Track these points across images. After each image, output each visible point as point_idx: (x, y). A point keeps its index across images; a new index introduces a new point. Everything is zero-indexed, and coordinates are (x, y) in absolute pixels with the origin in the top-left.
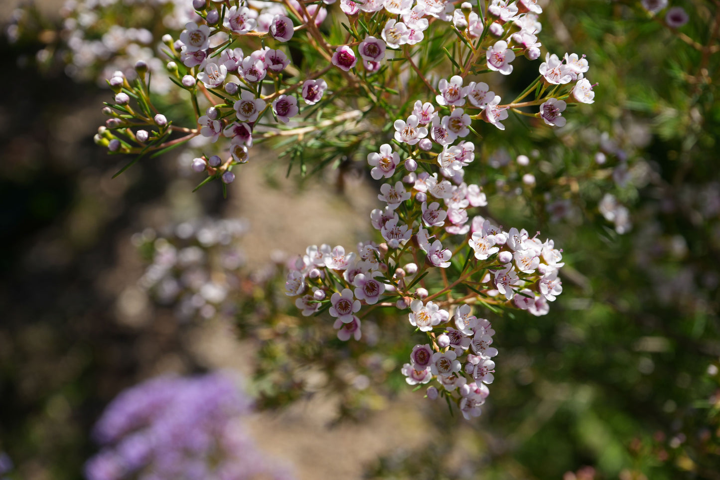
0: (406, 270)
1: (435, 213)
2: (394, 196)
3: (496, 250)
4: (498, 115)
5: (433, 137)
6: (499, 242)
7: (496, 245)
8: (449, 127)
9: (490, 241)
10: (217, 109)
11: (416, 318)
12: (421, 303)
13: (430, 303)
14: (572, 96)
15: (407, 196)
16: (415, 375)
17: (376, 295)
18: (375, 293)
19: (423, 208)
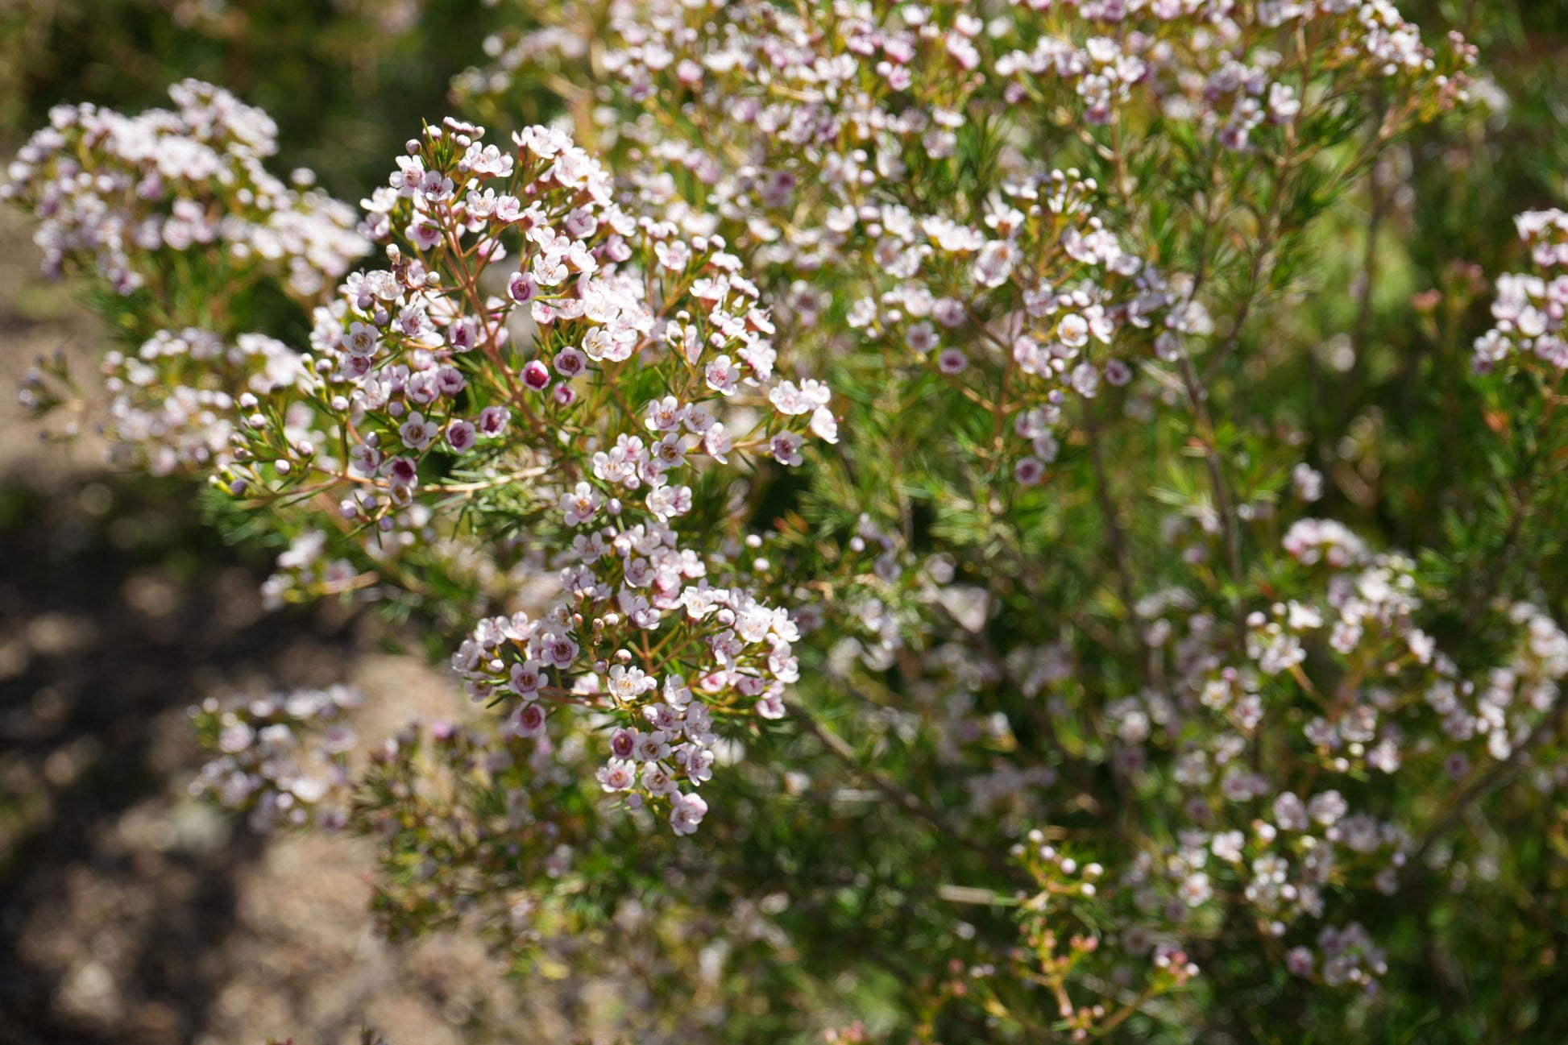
0: (605, 622)
1: (641, 572)
2: (591, 549)
3: (714, 608)
4: (719, 446)
5: (641, 475)
6: (718, 600)
7: (714, 603)
8: (660, 455)
9: (707, 598)
10: (377, 435)
11: (616, 686)
12: (623, 669)
13: (633, 669)
14: (809, 430)
15: (605, 550)
16: (614, 782)
17: (569, 659)
18: (566, 656)
19: (626, 565)
